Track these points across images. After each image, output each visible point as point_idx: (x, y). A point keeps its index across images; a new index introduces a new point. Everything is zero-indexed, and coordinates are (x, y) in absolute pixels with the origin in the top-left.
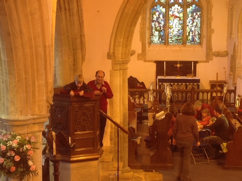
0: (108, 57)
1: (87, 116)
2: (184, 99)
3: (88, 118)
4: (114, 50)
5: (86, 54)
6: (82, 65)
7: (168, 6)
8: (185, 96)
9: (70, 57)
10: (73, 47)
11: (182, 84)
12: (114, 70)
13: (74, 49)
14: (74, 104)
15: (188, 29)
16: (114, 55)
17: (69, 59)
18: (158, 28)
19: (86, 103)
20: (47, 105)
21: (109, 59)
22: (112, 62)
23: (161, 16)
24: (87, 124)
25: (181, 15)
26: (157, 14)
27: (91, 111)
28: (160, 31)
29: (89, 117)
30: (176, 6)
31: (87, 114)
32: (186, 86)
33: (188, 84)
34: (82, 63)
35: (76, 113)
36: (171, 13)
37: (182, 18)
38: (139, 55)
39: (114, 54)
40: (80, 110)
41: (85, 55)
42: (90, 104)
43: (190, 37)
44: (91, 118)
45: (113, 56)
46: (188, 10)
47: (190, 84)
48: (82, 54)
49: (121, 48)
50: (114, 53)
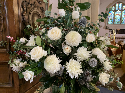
7: (115, 11)
15: (122, 19)
18: (111, 19)
23: (112, 15)
25: (120, 14)
26: (111, 14)
28: (111, 20)
30: (118, 11)
36: (116, 13)
37: (120, 15)
38: (103, 27)
43: (123, 22)
46: (123, 12)
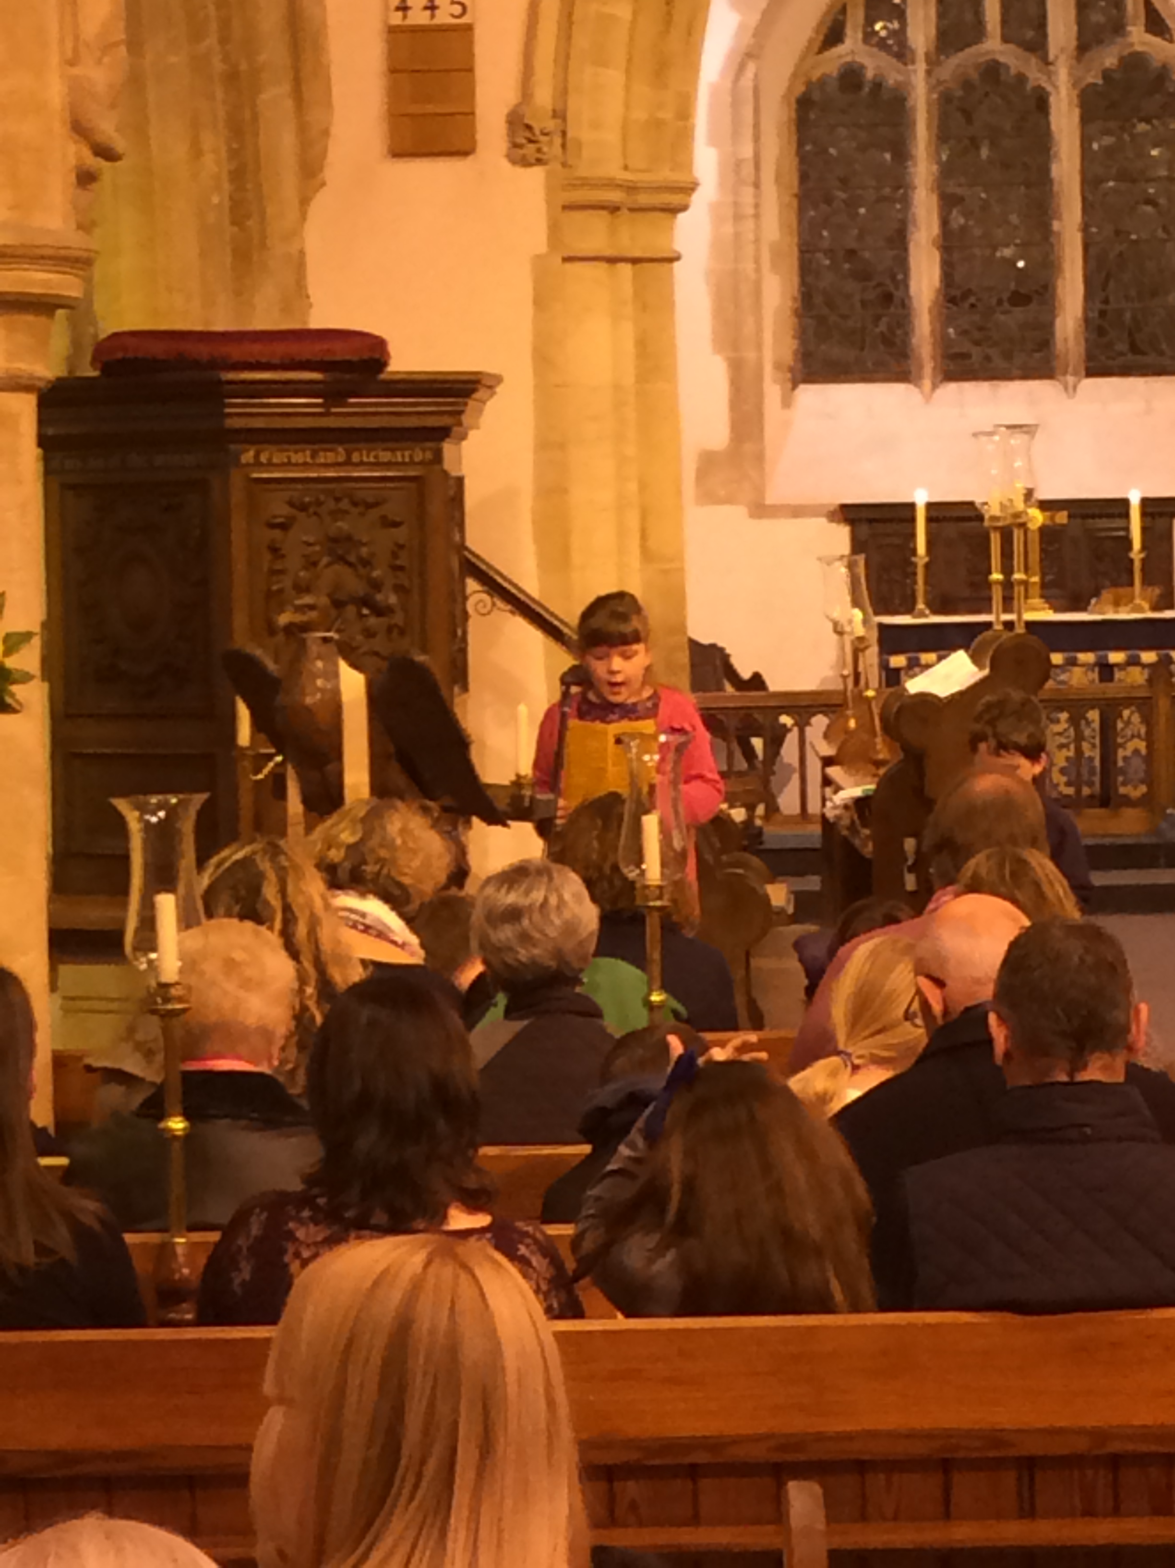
0: (516, 146)
1: (366, 563)
2: (1091, 784)
3: (376, 585)
4: (563, 92)
5: (334, 131)
6: (304, 217)
8: (1096, 754)
9: (208, 140)
10: (226, 59)
11: (1072, 662)
12: (567, 259)
13: (232, 77)
14: (257, 456)
16: (564, 133)
17: (197, 152)
19: (355, 457)
20: (72, 161)
21: (525, 163)
22: (550, 189)
24: (370, 634)
27: (396, 525)
29: (376, 574)
31: (364, 551)
32: (1106, 670)
33: (1116, 657)
34: (305, 202)
35: (277, 533)
38: (708, 462)
39: (564, 119)
40: (303, 508)
41: (326, 133)
42: (389, 465)
44: (399, 589)
45: (558, 141)
47: (1134, 662)
48: (302, 128)
49: (614, 77)
50: (559, 114)
